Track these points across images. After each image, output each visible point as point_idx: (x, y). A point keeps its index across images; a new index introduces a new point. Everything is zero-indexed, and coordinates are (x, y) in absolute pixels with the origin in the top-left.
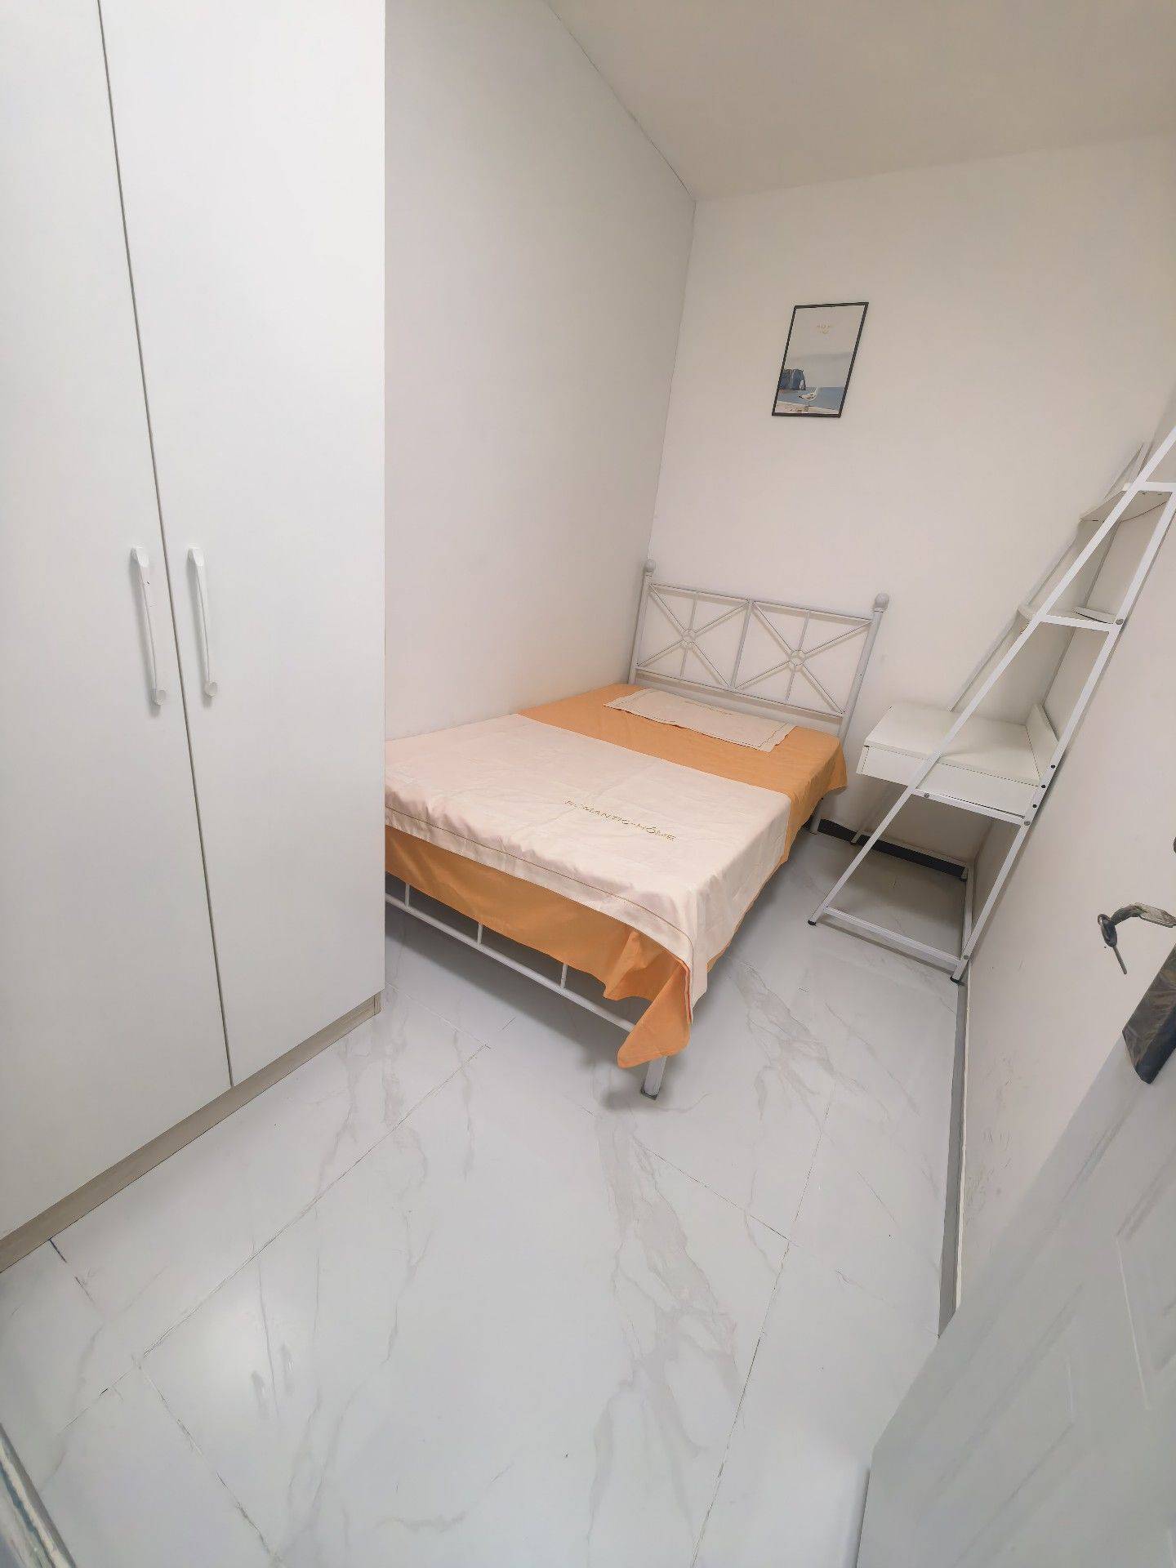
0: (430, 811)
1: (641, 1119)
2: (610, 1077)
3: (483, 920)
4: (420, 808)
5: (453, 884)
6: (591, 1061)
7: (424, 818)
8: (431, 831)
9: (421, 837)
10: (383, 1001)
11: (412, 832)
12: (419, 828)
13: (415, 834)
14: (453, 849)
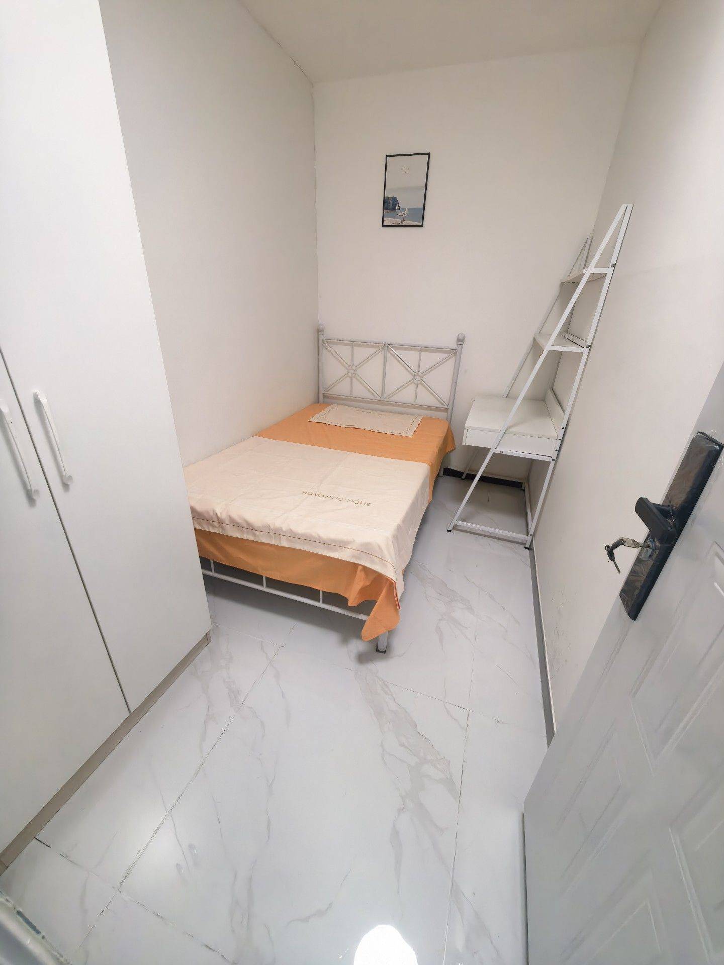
0: (219, 515)
1: (379, 667)
2: (357, 646)
3: (265, 574)
4: (212, 514)
5: (242, 556)
6: (345, 640)
7: (215, 519)
8: (222, 527)
9: (215, 531)
10: (212, 635)
11: (209, 529)
12: (214, 526)
13: (211, 530)
14: (238, 535)
